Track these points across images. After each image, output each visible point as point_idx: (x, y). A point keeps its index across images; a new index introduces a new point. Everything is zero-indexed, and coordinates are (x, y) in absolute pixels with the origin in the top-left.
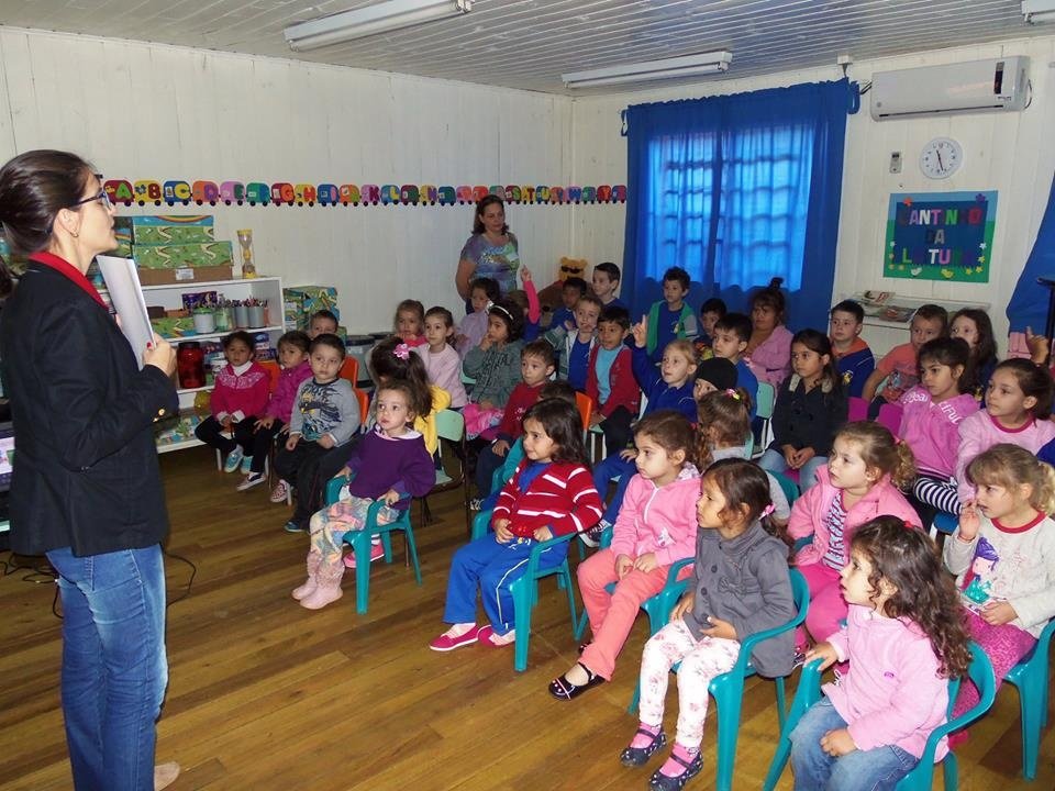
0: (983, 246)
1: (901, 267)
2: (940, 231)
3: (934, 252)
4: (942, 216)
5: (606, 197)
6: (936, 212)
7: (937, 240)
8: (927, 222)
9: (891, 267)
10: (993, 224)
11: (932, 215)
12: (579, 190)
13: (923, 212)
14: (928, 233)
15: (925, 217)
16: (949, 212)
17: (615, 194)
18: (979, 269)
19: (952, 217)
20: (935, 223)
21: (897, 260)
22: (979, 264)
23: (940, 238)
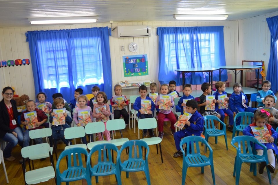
0: (146, 67)
1: (129, 74)
2: (136, 64)
3: (136, 69)
4: (136, 61)
5: (20, 63)
6: (135, 60)
7: (136, 66)
8: (133, 62)
9: (126, 74)
10: (147, 61)
11: (134, 61)
12: (6, 62)
13: (131, 60)
14: (134, 65)
15: (132, 61)
16: (138, 60)
17: (24, 62)
18: (146, 72)
19: (138, 61)
20: (135, 62)
21: (127, 72)
22: (146, 71)
23: (137, 66)
